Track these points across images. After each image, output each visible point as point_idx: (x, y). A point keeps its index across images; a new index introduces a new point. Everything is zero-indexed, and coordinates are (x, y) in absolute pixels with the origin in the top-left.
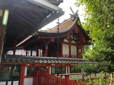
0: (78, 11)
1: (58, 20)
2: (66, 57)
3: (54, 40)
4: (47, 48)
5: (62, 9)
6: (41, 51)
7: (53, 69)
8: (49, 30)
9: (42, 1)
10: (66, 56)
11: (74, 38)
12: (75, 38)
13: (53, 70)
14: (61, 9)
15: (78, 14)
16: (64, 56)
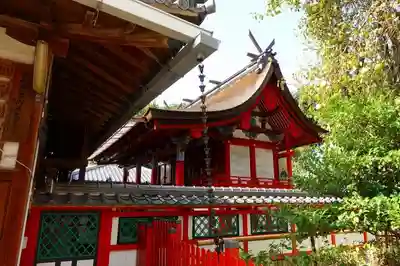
0: (273, 43)
1: (201, 68)
2: (240, 184)
4: (181, 157)
5: (212, 33)
6: (168, 167)
7: (198, 222)
8: (188, 103)
9: (131, 3)
10: (239, 181)
11: (263, 125)
12: (268, 126)
13: (199, 226)
14: (209, 34)
15: (273, 52)
16: (234, 182)
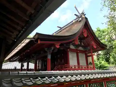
3: (60, 45)
4: (49, 57)
12: (82, 44)
15: (85, 14)
